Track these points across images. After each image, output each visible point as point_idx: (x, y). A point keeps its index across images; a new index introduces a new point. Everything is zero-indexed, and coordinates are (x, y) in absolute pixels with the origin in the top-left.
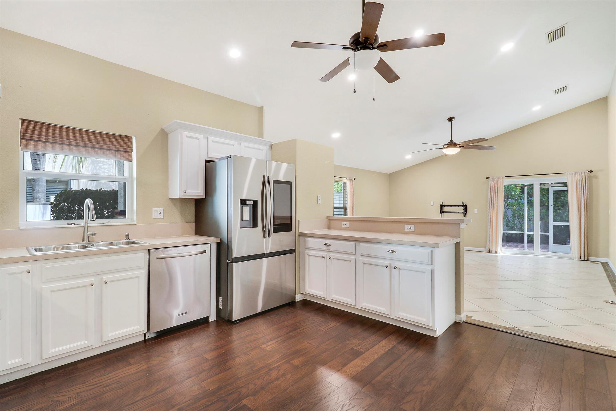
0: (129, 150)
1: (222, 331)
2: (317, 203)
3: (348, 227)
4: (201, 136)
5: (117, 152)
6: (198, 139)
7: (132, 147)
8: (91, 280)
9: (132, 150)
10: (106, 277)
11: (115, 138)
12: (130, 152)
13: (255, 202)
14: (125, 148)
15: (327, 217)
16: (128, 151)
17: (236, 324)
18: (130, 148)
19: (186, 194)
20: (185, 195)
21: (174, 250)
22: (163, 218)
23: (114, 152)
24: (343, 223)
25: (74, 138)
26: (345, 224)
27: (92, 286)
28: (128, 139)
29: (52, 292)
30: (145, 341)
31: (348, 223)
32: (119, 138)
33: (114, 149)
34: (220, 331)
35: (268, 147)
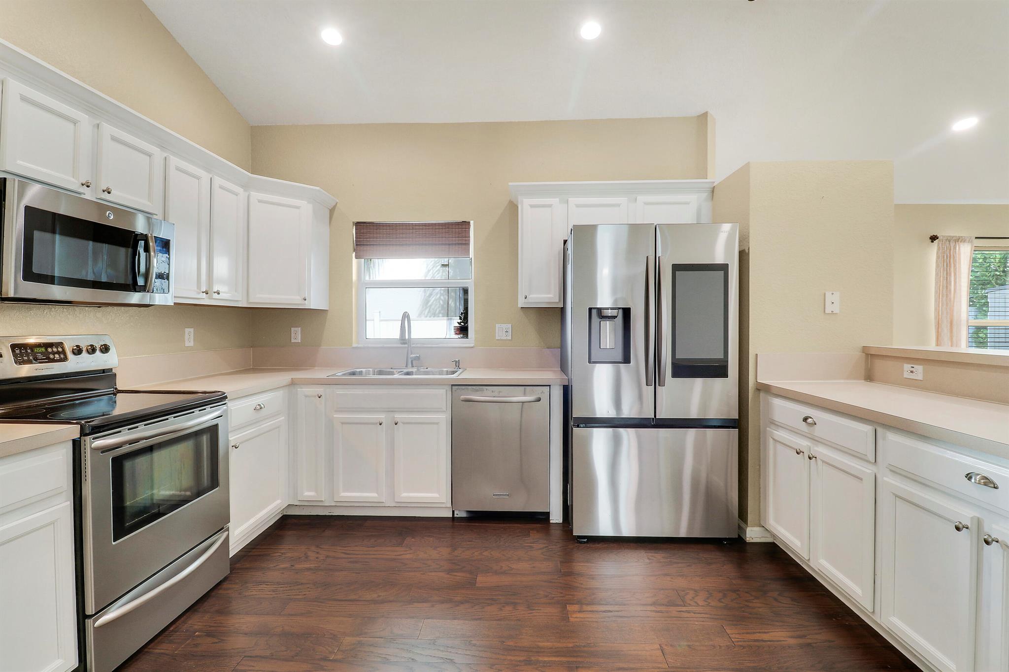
0: (466, 240)
1: (547, 547)
2: (825, 311)
3: (921, 379)
4: (555, 201)
5: (451, 246)
6: (550, 206)
7: (469, 237)
8: (381, 417)
9: (469, 240)
10: (398, 416)
11: (448, 228)
12: (467, 244)
13: (627, 312)
14: (461, 239)
15: (865, 349)
16: (464, 242)
17: (581, 543)
18: (467, 239)
19: (529, 300)
20: (527, 303)
21: (487, 390)
22: (510, 339)
23: (447, 246)
24: (907, 367)
25: (404, 235)
26: (912, 369)
27: (380, 424)
28: (466, 224)
29: (342, 423)
30: (453, 518)
31: (919, 369)
32: (454, 227)
33: (447, 242)
34: (544, 545)
35: (704, 195)
